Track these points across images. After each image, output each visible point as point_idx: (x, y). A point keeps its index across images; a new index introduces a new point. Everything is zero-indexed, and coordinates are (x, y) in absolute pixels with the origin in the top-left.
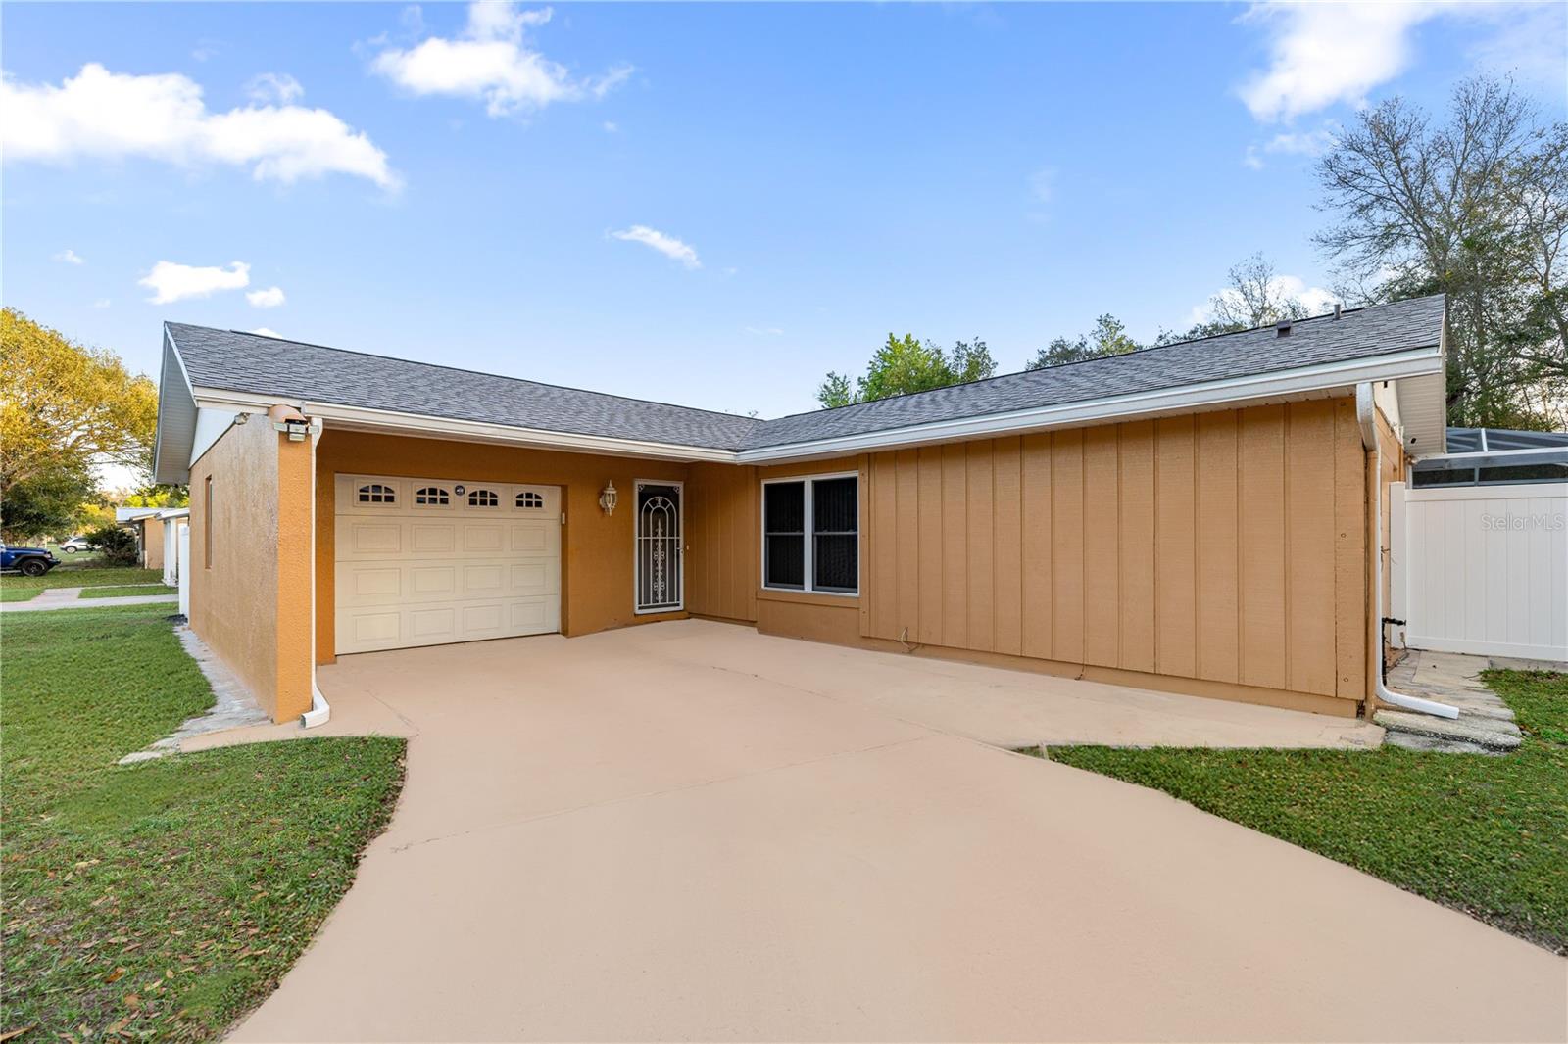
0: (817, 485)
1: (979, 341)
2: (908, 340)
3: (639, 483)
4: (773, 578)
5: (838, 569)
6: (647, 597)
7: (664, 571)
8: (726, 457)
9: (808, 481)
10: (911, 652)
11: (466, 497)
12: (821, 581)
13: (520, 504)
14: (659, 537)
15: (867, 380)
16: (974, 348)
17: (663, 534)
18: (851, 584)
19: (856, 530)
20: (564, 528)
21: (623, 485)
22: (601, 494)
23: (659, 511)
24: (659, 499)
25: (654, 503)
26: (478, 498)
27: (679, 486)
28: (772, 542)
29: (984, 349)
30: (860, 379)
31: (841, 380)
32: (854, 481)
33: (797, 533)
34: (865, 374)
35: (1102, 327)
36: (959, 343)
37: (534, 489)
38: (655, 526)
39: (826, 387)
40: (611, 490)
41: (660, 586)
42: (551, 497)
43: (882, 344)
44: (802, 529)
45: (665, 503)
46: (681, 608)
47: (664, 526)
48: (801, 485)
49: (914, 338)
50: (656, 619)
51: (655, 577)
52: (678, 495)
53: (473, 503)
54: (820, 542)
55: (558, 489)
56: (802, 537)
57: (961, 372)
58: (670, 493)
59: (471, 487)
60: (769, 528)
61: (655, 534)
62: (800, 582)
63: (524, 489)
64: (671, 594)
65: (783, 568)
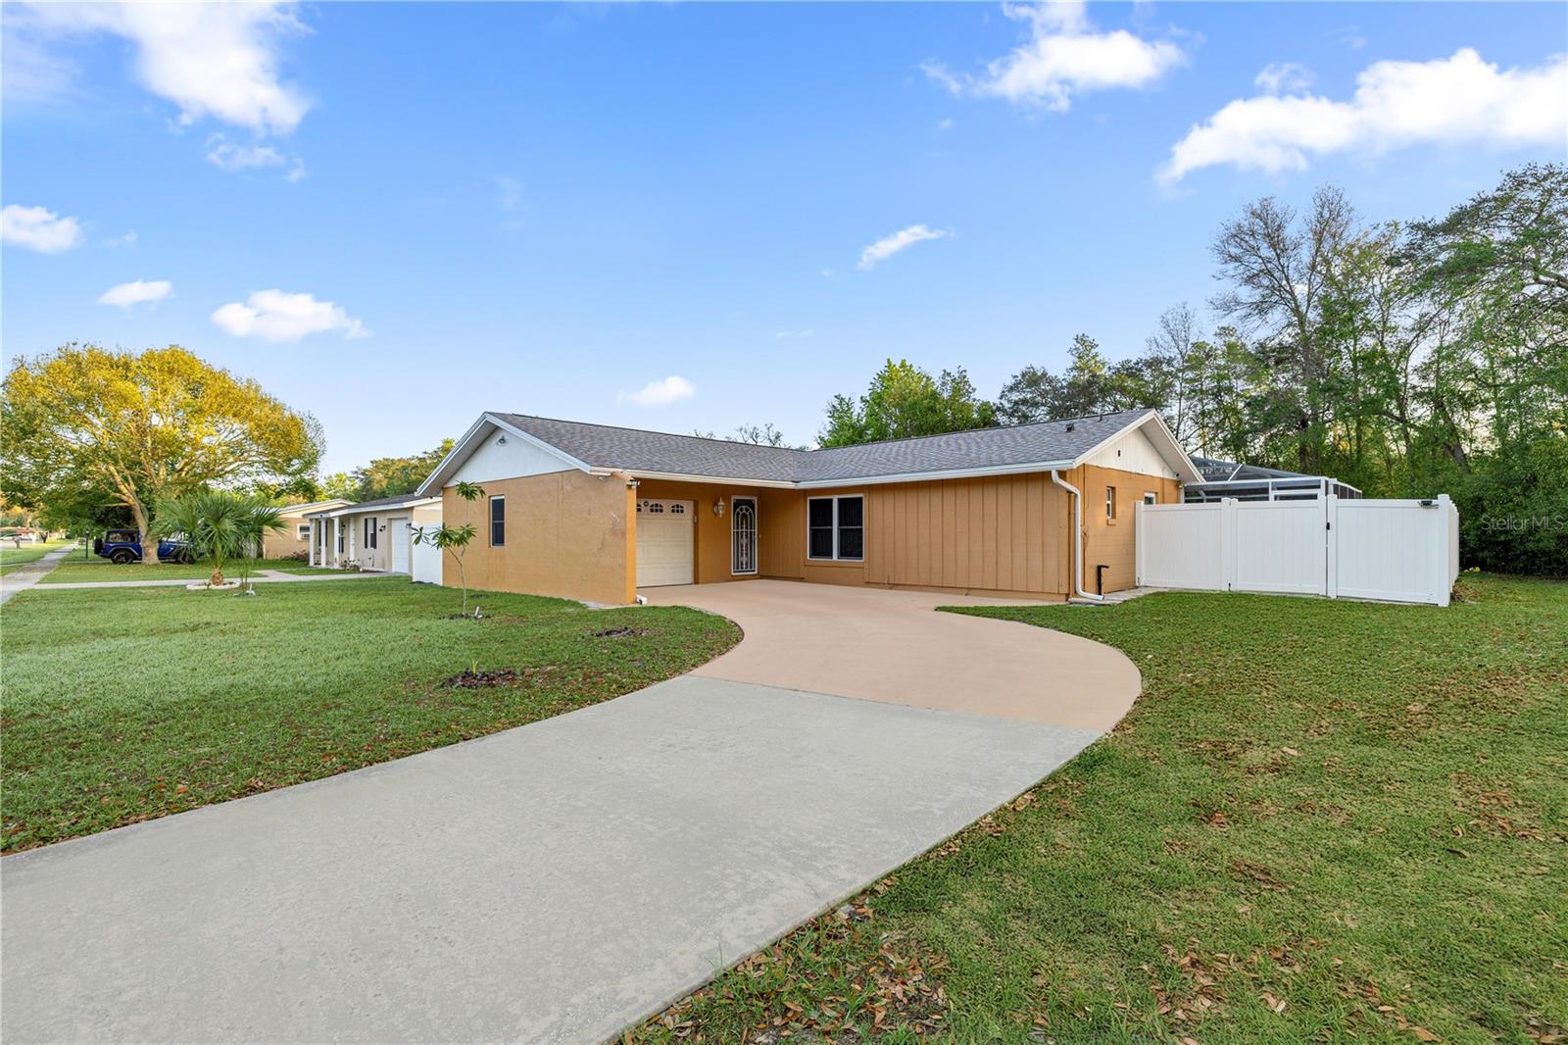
0: (840, 501)
1: (961, 369)
2: (903, 365)
3: (734, 498)
4: (815, 553)
5: (852, 546)
6: (738, 566)
7: (747, 550)
8: (791, 485)
9: (835, 499)
10: (890, 589)
11: (649, 508)
12: (843, 554)
13: (673, 511)
14: (744, 530)
15: (868, 398)
16: (956, 376)
17: (747, 528)
18: (860, 555)
19: (861, 525)
20: (696, 525)
21: (727, 500)
22: (716, 504)
23: (744, 515)
24: (744, 507)
25: (741, 510)
26: (654, 508)
27: (755, 499)
28: (814, 533)
29: (965, 377)
30: (862, 398)
31: (847, 401)
32: (861, 499)
33: (829, 527)
34: (866, 394)
35: (1078, 345)
36: (945, 371)
37: (680, 503)
38: (742, 524)
39: (834, 406)
40: (722, 503)
41: (744, 559)
42: (688, 507)
43: (881, 367)
44: (831, 525)
45: (747, 510)
46: (756, 573)
47: (747, 523)
48: (831, 500)
49: (908, 363)
50: (743, 578)
51: (742, 554)
52: (754, 505)
53: (652, 510)
54: (842, 532)
55: (692, 503)
56: (831, 530)
57: (945, 395)
58: (750, 504)
59: (652, 502)
60: (812, 524)
61: (742, 528)
62: (830, 554)
63: (675, 502)
64: (750, 564)
65: (821, 547)
